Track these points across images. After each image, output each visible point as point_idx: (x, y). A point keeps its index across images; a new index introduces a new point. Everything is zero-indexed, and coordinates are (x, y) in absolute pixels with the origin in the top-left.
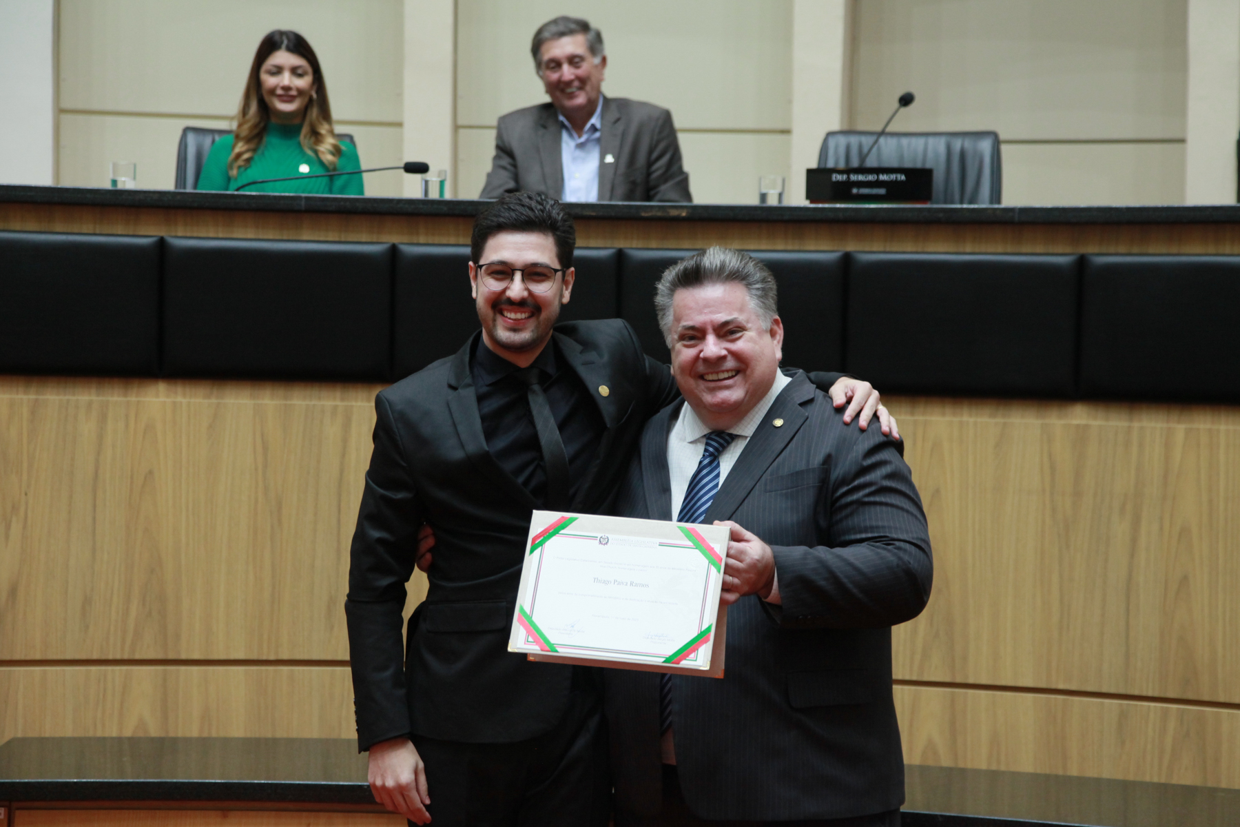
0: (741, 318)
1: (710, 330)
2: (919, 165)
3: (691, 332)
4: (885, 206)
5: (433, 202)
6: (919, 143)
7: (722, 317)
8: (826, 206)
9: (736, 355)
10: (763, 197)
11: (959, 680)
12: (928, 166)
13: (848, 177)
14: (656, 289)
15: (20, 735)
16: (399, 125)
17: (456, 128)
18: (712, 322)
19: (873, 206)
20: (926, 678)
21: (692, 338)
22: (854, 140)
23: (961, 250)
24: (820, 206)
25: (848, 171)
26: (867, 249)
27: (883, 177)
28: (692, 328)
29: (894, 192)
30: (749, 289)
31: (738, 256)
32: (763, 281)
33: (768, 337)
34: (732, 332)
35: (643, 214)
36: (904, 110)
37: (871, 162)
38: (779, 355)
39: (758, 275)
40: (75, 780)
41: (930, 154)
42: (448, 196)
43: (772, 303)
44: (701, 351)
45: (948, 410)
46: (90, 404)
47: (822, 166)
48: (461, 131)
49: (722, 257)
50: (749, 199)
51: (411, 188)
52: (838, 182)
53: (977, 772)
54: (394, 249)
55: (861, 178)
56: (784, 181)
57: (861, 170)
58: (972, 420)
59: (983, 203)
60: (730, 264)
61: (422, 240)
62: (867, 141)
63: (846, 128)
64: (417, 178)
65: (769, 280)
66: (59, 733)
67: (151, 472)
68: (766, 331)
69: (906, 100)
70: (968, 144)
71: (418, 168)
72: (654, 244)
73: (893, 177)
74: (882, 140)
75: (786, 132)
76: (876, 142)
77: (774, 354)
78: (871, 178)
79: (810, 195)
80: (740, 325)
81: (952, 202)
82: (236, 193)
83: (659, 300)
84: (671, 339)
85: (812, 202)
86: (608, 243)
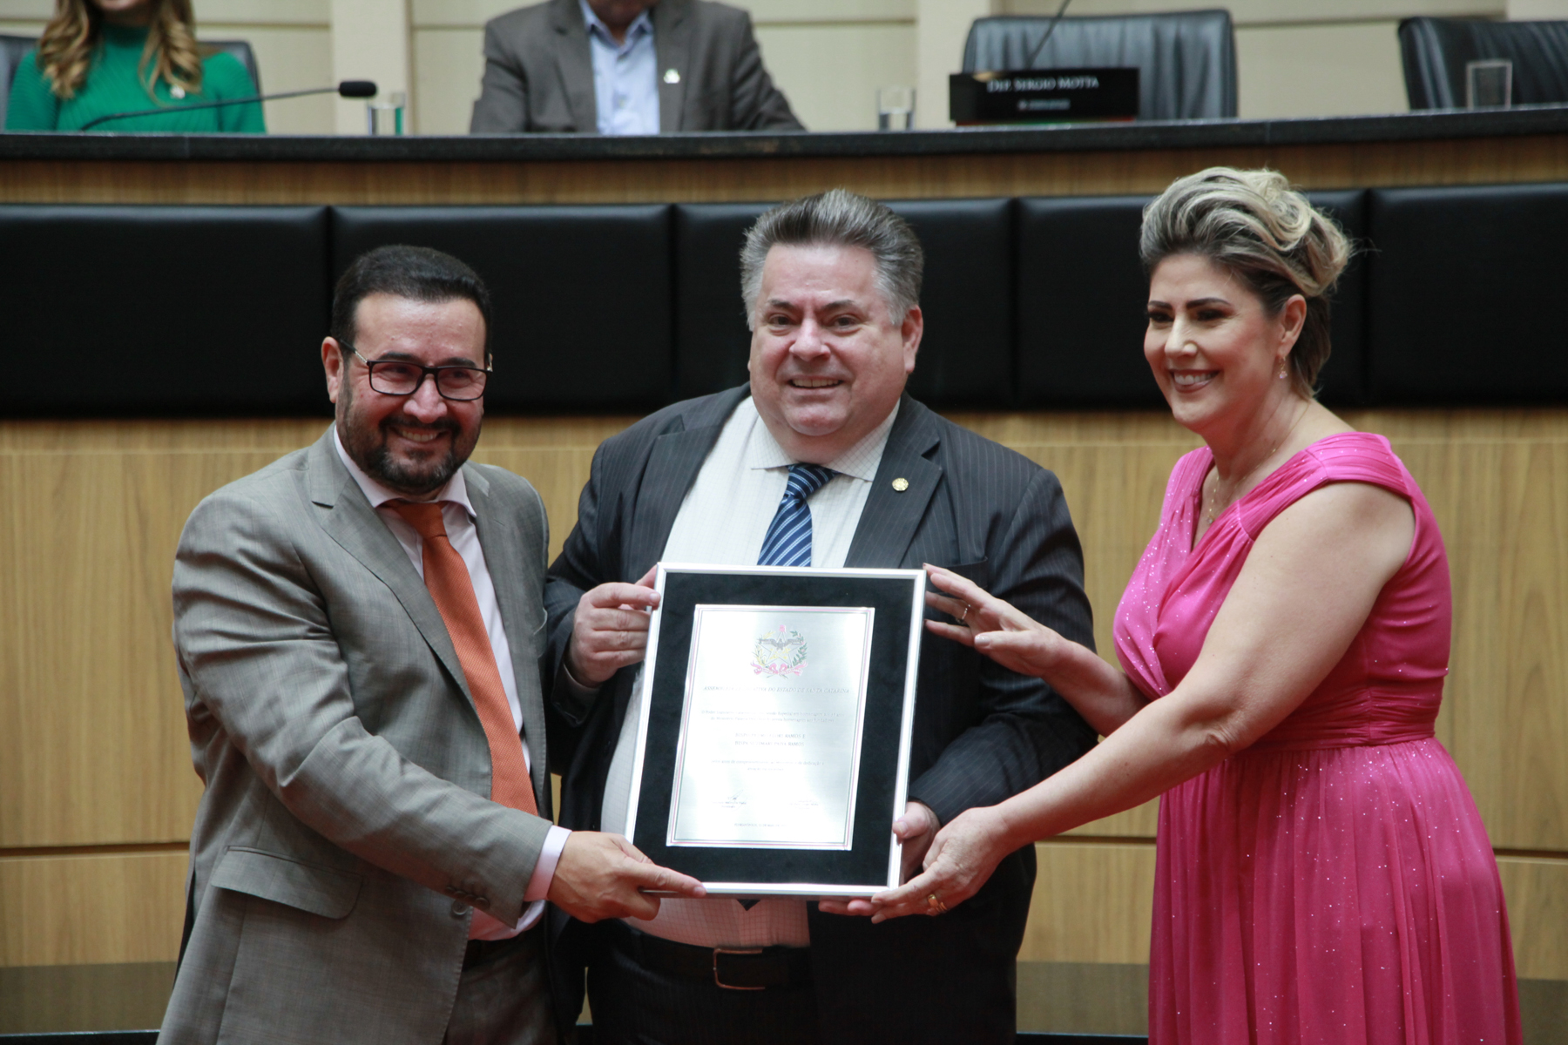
0: (860, 301)
1: (810, 312)
2: (1113, 63)
3: (783, 311)
4: (1068, 126)
5: (385, 141)
6: (1111, 30)
7: (830, 296)
8: (981, 129)
9: (842, 357)
10: (884, 119)
12: (1129, 62)
13: (1012, 85)
16: (325, 26)
17: (412, 29)
18: (814, 300)
19: (1052, 127)
21: (783, 320)
22: (1015, 30)
24: (972, 129)
25: (1011, 75)
26: (1045, 192)
27: (1065, 83)
28: (785, 305)
29: (1082, 104)
30: (879, 260)
31: (871, 208)
32: (903, 250)
33: (895, 337)
34: (844, 322)
35: (705, 151)
37: (1042, 62)
38: (910, 363)
39: (896, 241)
41: (1130, 45)
42: (406, 132)
47: (968, 71)
48: (420, 34)
49: (846, 206)
50: (861, 121)
51: (350, 121)
52: (998, 95)
54: (329, 215)
55: (1031, 85)
56: (913, 96)
57: (1030, 74)
59: (1212, 119)
60: (855, 219)
61: (372, 198)
62: (1035, 31)
63: (999, 11)
64: (358, 105)
65: (913, 250)
68: (895, 327)
70: (1186, 29)
71: (359, 90)
72: (723, 195)
73: (1079, 82)
74: (1058, 29)
75: (909, 21)
76: (1049, 32)
77: (902, 362)
78: (1046, 84)
79: (956, 114)
80: (855, 312)
81: (1165, 117)
82: (82, 134)
83: (746, 255)
84: (754, 317)
85: (959, 123)
86: (655, 197)
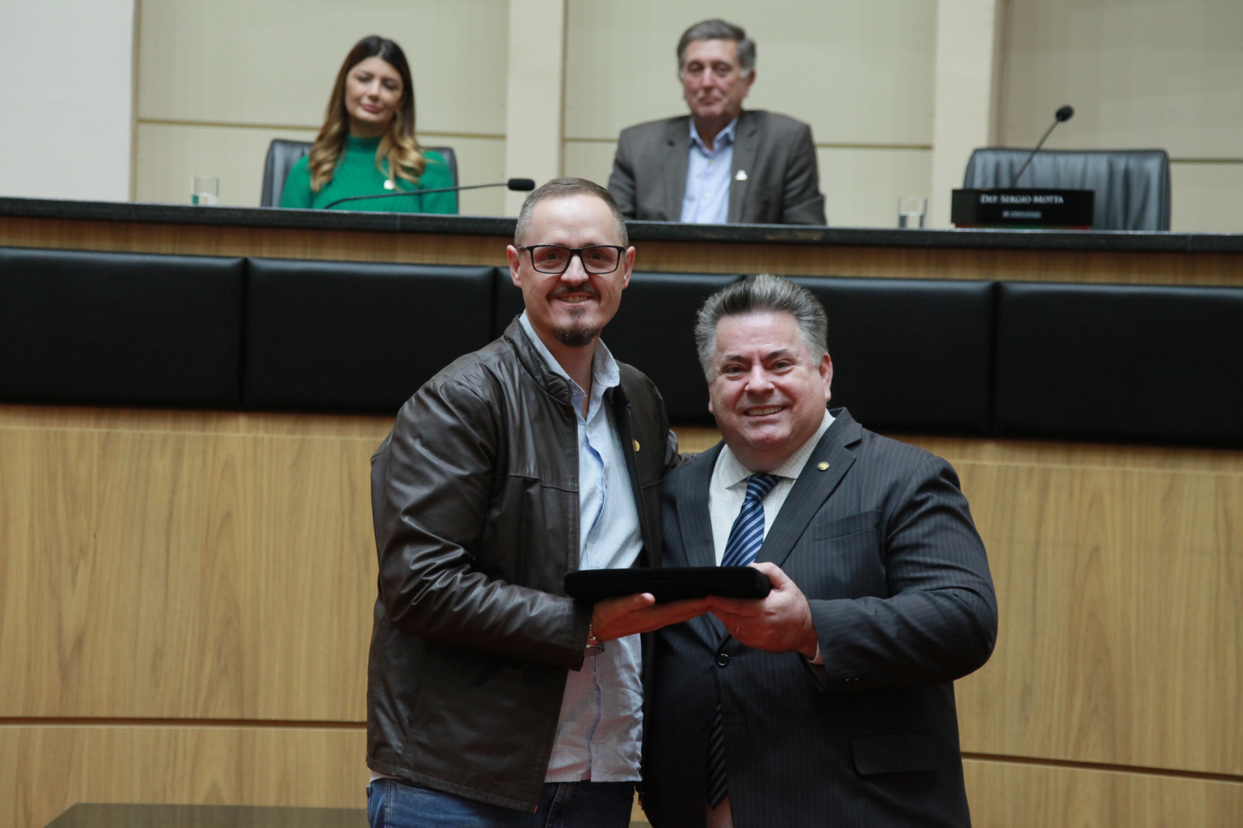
0: (791, 350)
1: (757, 361)
2: (1077, 186)
3: (737, 363)
4: (1039, 231)
6: (1077, 162)
7: (770, 348)
8: (974, 230)
9: (783, 389)
10: (903, 220)
11: (1120, 762)
12: (1088, 186)
13: (999, 199)
15: (83, 800)
16: (502, 137)
17: (564, 140)
18: (759, 352)
19: (1027, 231)
20: (1082, 759)
21: (737, 369)
22: (1004, 158)
23: (1126, 280)
24: (967, 230)
25: (997, 192)
26: (1019, 278)
27: (1038, 199)
28: (739, 358)
29: (1050, 216)
30: (800, 321)
32: (814, 312)
33: (817, 374)
34: (781, 365)
35: (770, 237)
36: (1061, 125)
37: (1023, 183)
38: (827, 393)
39: (809, 307)
41: (1090, 174)
43: (822, 337)
44: (746, 384)
45: (1110, 458)
46: (165, 439)
47: (969, 186)
48: (570, 145)
49: (773, 284)
50: (886, 221)
52: (987, 205)
54: (495, 274)
55: (1013, 199)
56: (926, 203)
57: (1013, 191)
58: (1136, 470)
59: (1150, 230)
60: (780, 293)
62: (1019, 159)
63: (993, 144)
65: (820, 311)
66: (126, 800)
67: (229, 514)
68: (816, 367)
69: (1064, 114)
70: (1133, 163)
71: (522, 185)
73: (1049, 199)
74: (1036, 159)
75: (927, 148)
76: (1029, 161)
77: (823, 392)
78: (1024, 200)
79: (956, 218)
80: (790, 358)
81: (1115, 228)
83: (701, 329)
84: (712, 371)
85: (958, 226)
86: (731, 269)
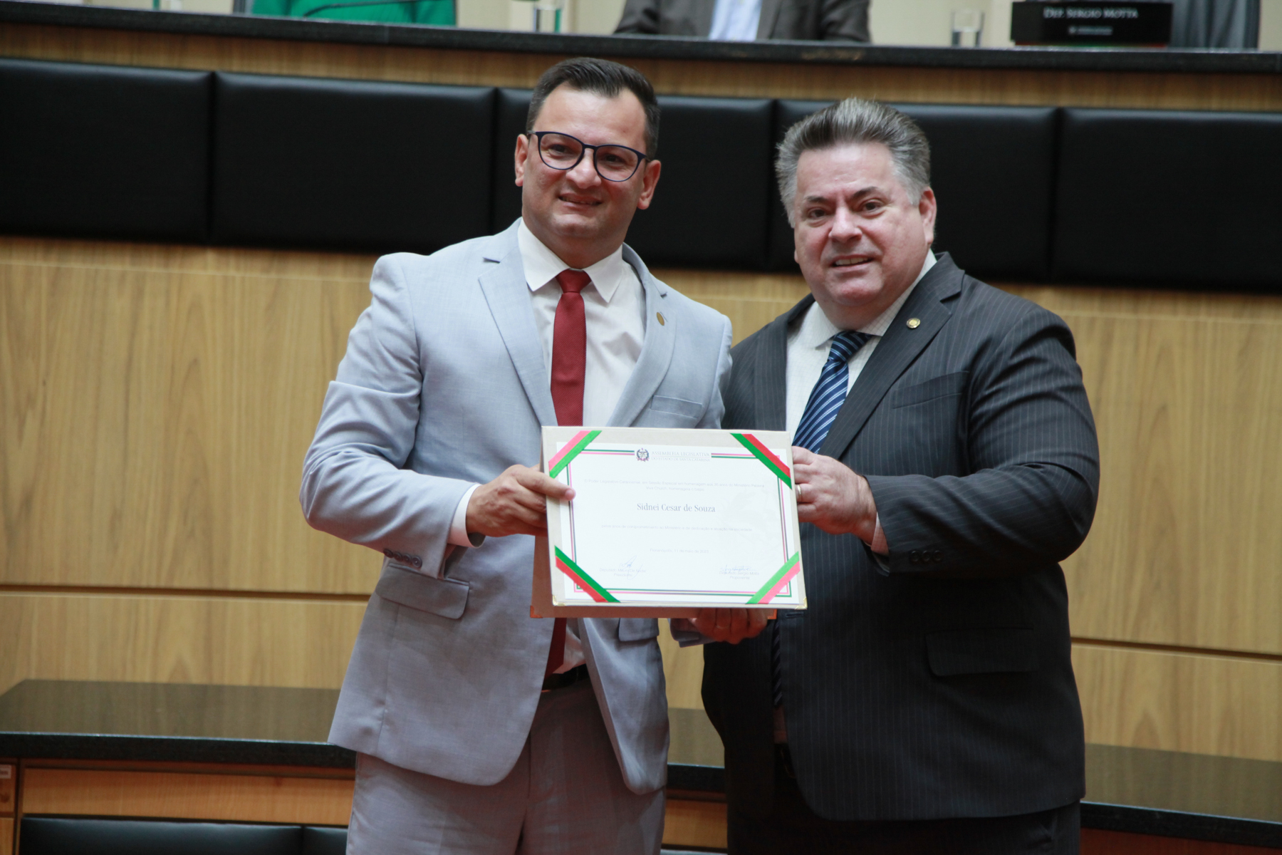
0: (883, 187)
1: (841, 202)
3: (817, 206)
4: (1110, 49)
5: (546, 37)
7: (857, 184)
8: (1036, 49)
9: (872, 237)
10: (956, 37)
11: (1185, 642)
13: (1065, 13)
14: (777, 151)
15: (33, 676)
18: (844, 191)
19: (1095, 50)
20: (1143, 639)
21: (820, 213)
23: (1205, 106)
24: (1028, 48)
25: (1066, 4)
26: (1085, 104)
27: (1110, 13)
28: (819, 200)
29: (1123, 32)
30: (894, 152)
31: (880, 109)
32: (912, 142)
33: (915, 214)
34: (871, 206)
35: (806, 56)
38: (929, 236)
39: (905, 134)
40: (98, 735)
42: (565, 29)
43: (922, 170)
44: (830, 230)
45: (1181, 307)
46: (123, 277)
49: (860, 110)
50: (937, 38)
51: (519, 19)
52: (1052, 20)
53: (1204, 759)
54: (496, 95)
55: (1081, 13)
56: (983, 17)
57: (1082, 4)
58: (1210, 320)
60: (869, 119)
64: (526, 7)
65: (920, 141)
66: (81, 676)
67: (195, 362)
68: (914, 206)
72: (817, 93)
73: (1121, 13)
77: (923, 235)
78: (1094, 13)
79: (1016, 35)
80: (879, 196)
81: (1196, 45)
82: (305, 19)
83: (781, 165)
84: (794, 216)
85: (1017, 44)
86: (761, 93)
